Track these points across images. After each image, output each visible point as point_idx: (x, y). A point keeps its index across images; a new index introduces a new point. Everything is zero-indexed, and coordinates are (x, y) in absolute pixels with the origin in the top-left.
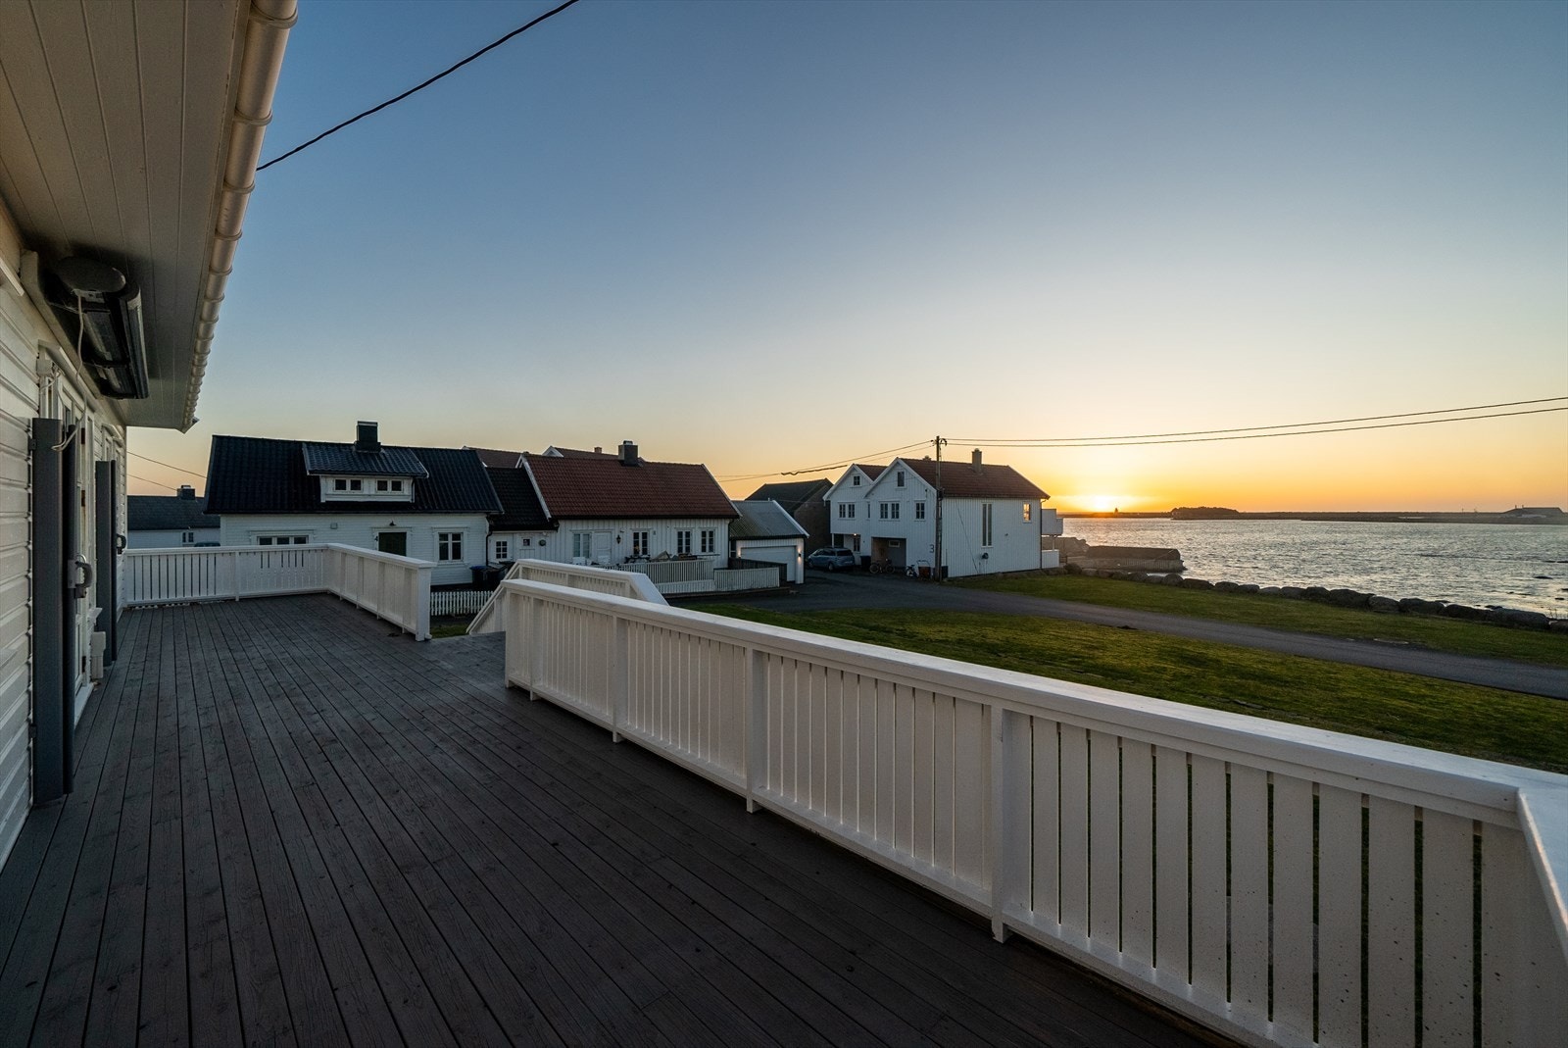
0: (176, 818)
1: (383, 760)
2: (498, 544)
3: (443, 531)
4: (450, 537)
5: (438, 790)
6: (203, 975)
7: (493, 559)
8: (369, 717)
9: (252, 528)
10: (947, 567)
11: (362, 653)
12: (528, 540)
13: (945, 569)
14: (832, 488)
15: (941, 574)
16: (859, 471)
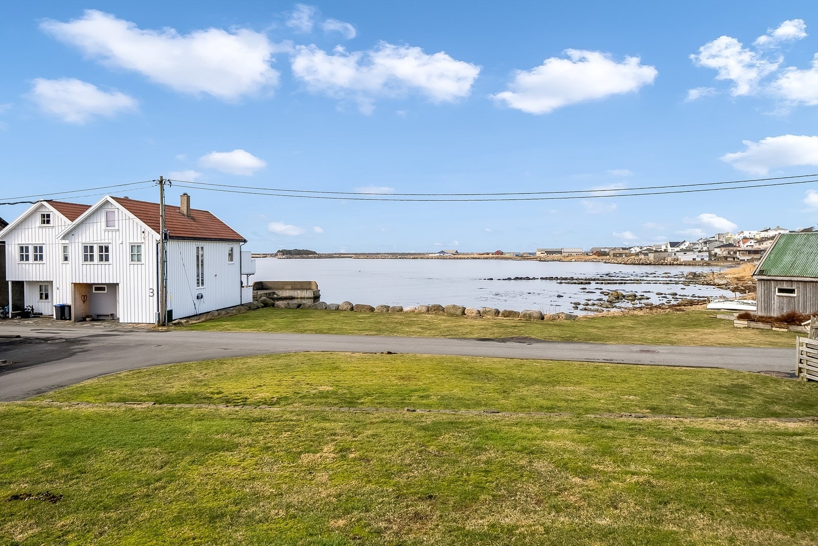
10: (172, 310)
13: (170, 313)
14: (7, 228)
15: (167, 319)
16: (50, 208)
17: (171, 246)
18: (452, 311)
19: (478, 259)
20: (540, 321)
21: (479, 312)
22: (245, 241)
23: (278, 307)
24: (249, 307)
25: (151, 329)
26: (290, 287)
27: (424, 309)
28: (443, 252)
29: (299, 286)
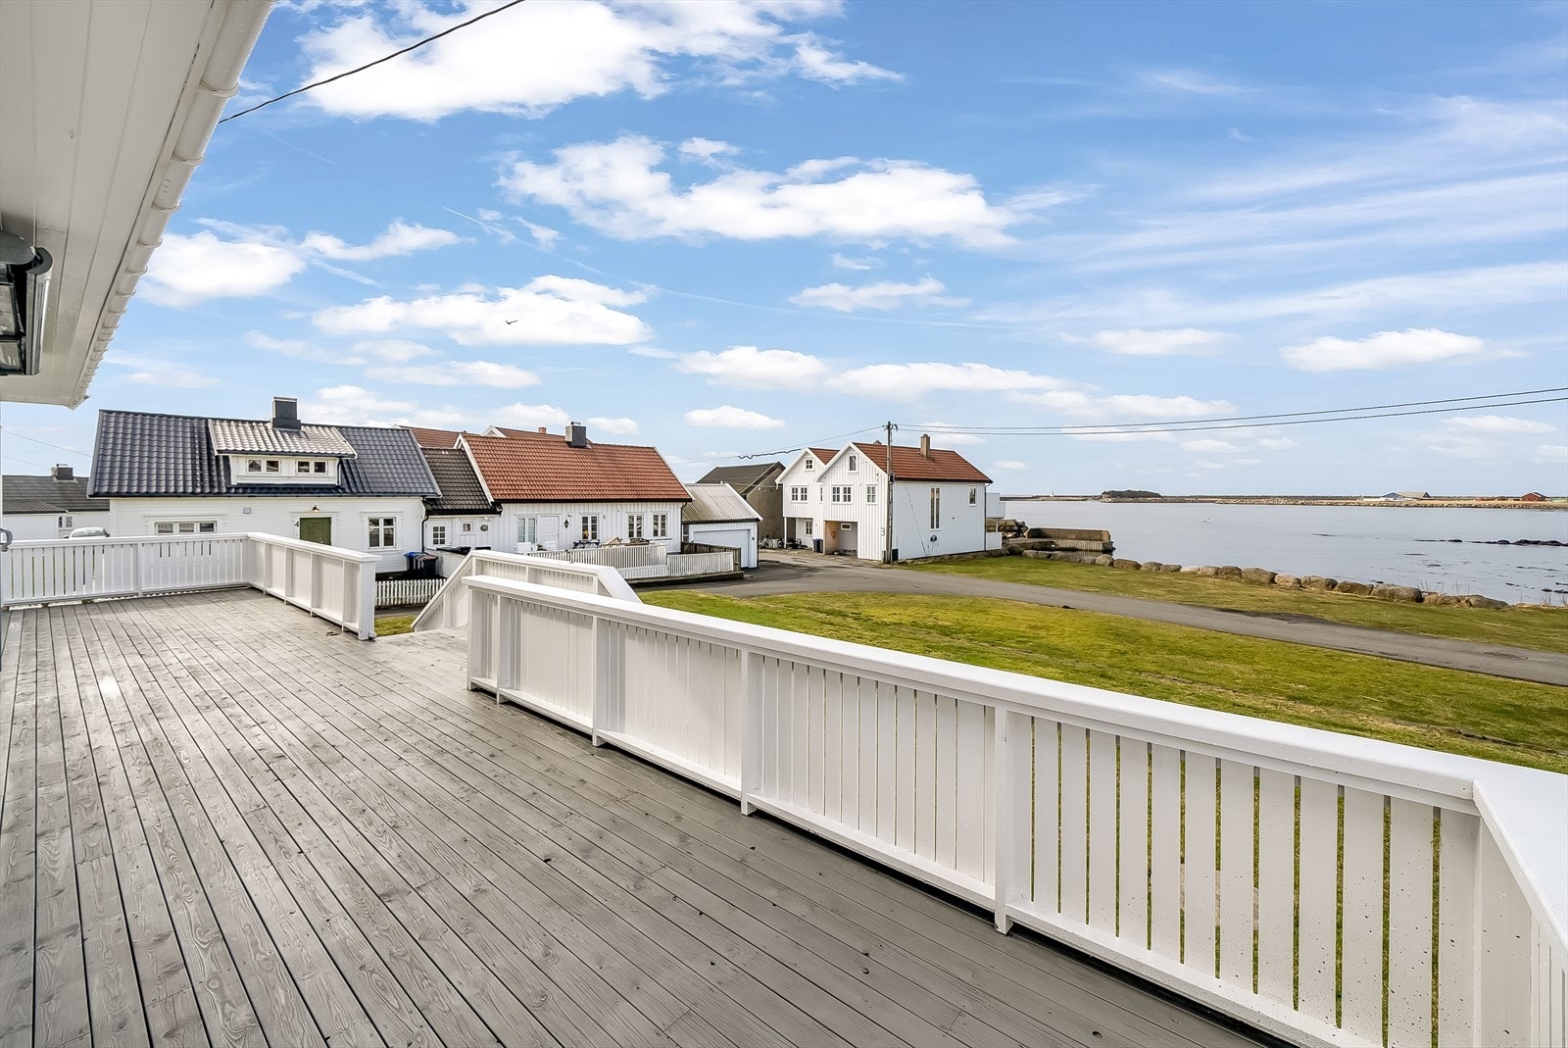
0: (106, 855)
1: (342, 776)
2: (435, 529)
3: (374, 516)
4: (381, 522)
5: (410, 806)
6: (168, 1035)
7: (429, 544)
8: (319, 727)
9: (148, 513)
10: (897, 550)
11: (300, 655)
12: (469, 525)
13: (895, 552)
14: (785, 471)
15: (892, 557)
16: (812, 456)
17: (896, 486)
18: (1254, 577)
19: (1475, 507)
20: (1414, 605)
21: (1299, 581)
22: (991, 482)
23: (1026, 556)
24: (990, 555)
25: (878, 566)
26: (1074, 537)
27: (1211, 571)
28: (1393, 495)
29: (1086, 536)
